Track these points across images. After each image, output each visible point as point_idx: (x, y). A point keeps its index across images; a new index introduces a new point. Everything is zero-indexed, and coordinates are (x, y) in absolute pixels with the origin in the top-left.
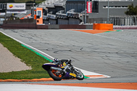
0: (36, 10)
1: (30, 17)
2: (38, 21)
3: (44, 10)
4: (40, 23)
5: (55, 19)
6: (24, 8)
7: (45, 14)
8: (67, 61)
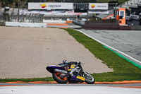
0: (118, 10)
1: (112, 17)
2: (121, 22)
3: (127, 10)
4: (123, 24)
5: (138, 20)
6: (107, 8)
7: (128, 15)
8: (76, 63)
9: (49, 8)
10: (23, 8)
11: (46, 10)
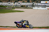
9: (48, 3)
10: (39, 3)
11: (47, 4)
